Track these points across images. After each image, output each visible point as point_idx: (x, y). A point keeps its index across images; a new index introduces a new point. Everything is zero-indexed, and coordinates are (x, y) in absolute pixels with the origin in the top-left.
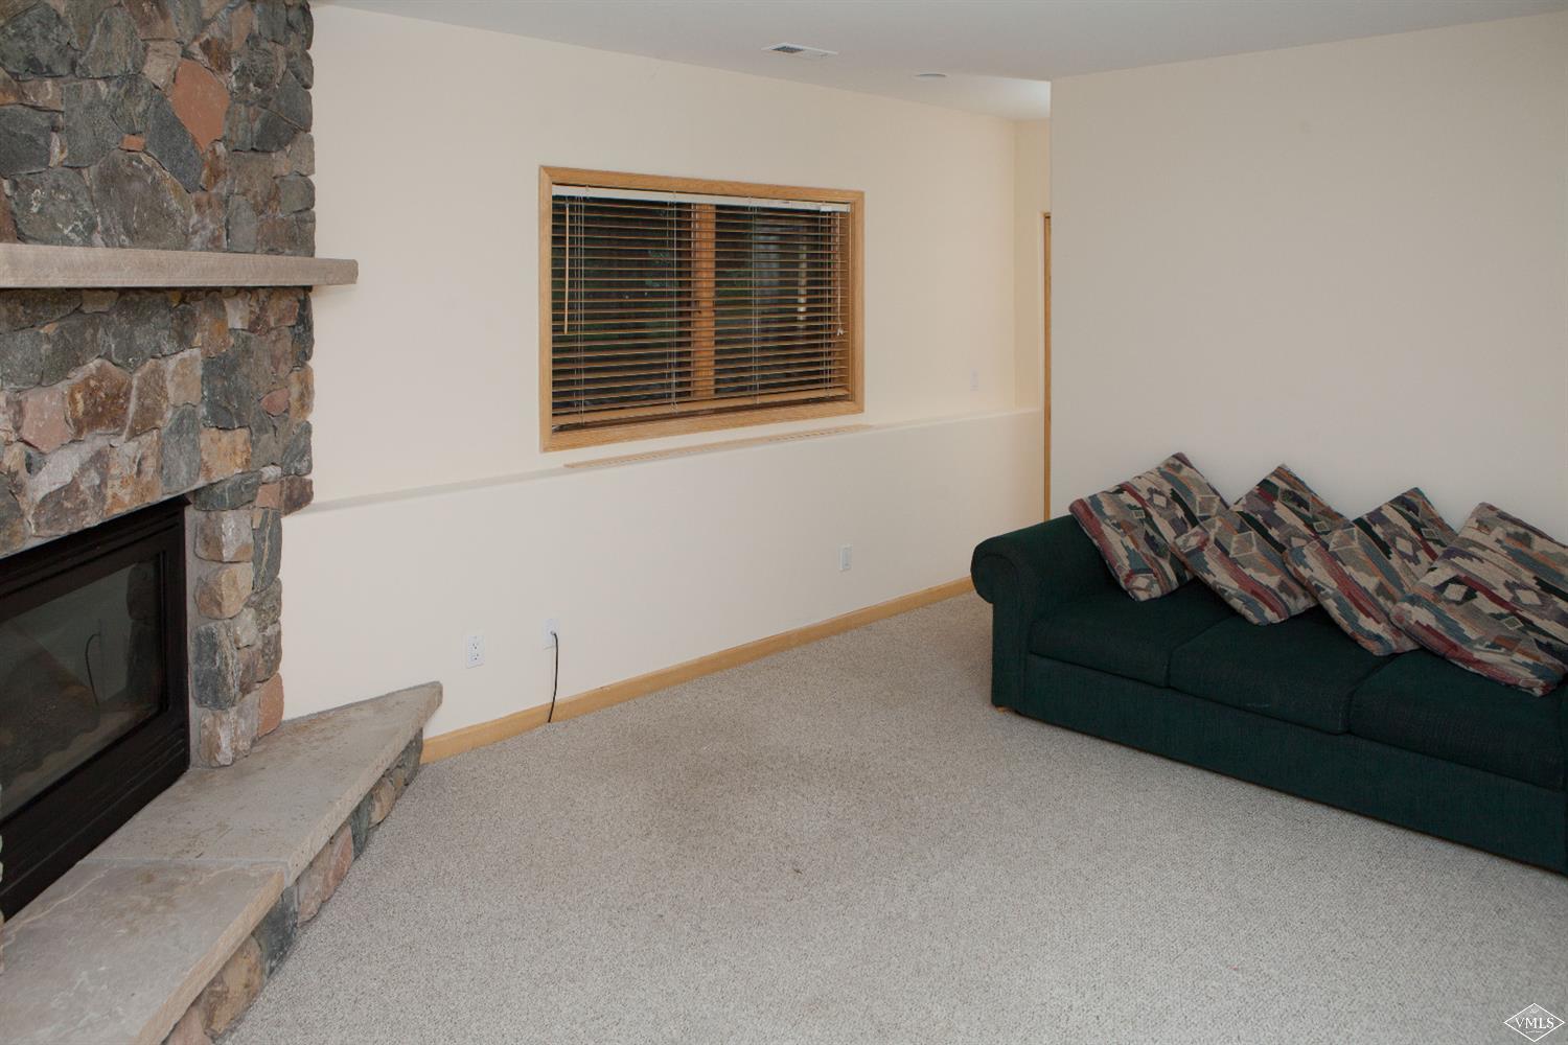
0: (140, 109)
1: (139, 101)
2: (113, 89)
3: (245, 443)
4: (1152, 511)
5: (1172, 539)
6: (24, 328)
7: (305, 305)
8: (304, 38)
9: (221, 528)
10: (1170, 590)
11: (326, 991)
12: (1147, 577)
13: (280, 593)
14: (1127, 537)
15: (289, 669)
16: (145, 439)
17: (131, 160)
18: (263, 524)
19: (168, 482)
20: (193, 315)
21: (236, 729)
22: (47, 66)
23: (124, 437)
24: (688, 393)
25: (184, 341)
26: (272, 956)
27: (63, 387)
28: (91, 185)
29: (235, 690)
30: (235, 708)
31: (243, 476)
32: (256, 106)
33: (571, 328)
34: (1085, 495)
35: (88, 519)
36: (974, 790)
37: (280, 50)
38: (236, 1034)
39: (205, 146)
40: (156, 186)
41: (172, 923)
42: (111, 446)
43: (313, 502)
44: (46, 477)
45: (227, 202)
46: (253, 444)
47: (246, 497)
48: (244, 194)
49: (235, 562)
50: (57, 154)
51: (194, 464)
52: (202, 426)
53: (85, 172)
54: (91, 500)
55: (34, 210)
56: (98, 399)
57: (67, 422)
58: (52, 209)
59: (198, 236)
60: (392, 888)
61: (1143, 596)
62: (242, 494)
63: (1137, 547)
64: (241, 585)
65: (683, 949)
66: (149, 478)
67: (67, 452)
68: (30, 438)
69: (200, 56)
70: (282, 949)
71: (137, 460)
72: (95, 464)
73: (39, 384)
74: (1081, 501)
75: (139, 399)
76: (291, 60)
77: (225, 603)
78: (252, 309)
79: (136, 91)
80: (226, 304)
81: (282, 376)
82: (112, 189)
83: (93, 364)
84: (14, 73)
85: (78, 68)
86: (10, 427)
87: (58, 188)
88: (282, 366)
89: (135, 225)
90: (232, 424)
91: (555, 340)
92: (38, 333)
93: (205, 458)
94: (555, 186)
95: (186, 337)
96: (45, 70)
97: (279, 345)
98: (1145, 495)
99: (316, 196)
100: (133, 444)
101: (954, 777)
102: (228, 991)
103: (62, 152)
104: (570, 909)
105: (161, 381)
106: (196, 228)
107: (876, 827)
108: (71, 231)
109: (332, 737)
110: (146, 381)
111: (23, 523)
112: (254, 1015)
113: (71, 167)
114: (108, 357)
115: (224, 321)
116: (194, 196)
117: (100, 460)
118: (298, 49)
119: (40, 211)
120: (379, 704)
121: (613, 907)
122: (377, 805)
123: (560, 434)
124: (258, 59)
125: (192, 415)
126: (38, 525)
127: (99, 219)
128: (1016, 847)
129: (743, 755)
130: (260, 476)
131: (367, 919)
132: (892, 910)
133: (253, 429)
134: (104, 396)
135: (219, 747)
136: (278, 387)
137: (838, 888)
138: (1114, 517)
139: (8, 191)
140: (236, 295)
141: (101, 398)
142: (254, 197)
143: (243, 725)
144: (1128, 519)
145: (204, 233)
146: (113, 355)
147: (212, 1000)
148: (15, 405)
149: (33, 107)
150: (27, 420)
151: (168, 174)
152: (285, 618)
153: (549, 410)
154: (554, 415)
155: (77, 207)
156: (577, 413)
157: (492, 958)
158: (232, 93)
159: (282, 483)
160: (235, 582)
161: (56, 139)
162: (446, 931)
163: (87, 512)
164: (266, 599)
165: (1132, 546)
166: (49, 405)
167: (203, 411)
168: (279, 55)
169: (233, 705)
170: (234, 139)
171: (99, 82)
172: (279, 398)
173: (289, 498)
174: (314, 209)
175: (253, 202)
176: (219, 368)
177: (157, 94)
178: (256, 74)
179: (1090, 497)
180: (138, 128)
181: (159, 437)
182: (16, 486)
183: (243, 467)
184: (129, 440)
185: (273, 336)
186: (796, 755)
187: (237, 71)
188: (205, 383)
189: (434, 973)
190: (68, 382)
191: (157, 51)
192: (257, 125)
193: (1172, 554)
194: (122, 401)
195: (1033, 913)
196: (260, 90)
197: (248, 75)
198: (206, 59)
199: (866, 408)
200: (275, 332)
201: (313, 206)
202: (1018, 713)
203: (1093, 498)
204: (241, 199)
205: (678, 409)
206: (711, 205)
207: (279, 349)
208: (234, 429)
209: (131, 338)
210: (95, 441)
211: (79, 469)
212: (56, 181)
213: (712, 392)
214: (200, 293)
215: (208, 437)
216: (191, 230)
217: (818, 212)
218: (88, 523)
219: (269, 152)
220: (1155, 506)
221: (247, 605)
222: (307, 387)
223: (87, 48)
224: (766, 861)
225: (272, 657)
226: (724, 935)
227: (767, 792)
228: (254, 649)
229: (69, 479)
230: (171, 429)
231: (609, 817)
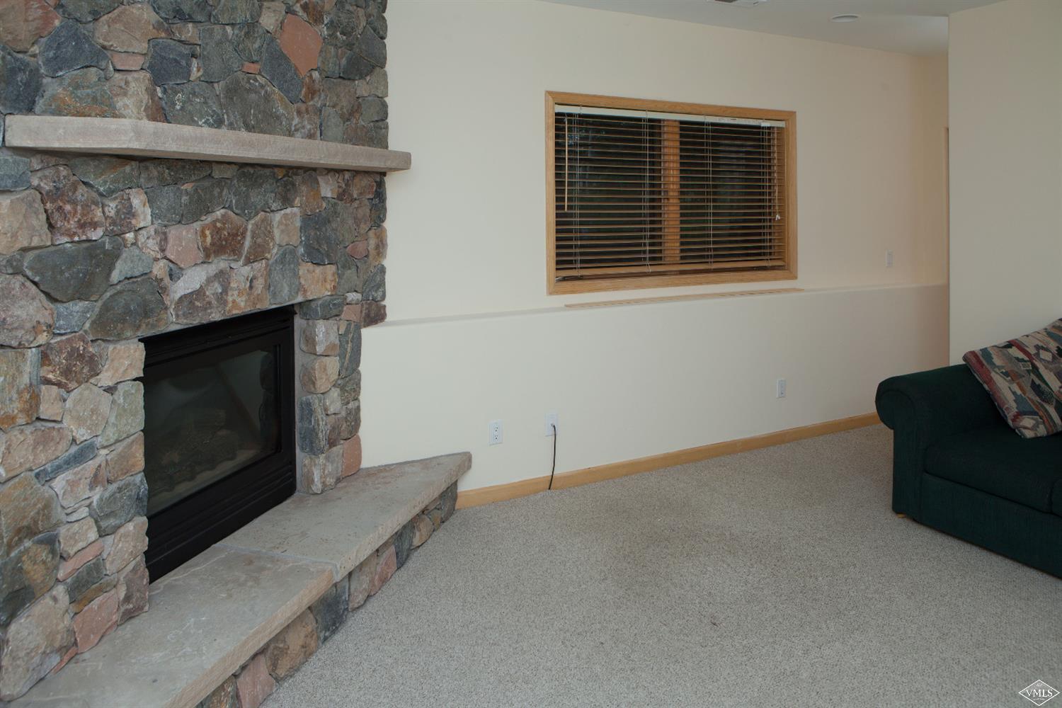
0: (256, 45)
1: (256, 40)
2: (236, 32)
3: (333, 275)
4: (1038, 364)
5: (1058, 389)
6: (169, 185)
7: (381, 185)
8: (379, 5)
9: (315, 331)
10: (1055, 431)
11: (357, 660)
12: (1033, 419)
13: (360, 380)
14: (1015, 385)
15: (366, 432)
16: (256, 265)
17: (249, 79)
18: (347, 331)
19: (274, 295)
20: (294, 185)
21: (324, 470)
22: (189, 15)
23: (241, 263)
24: (660, 258)
25: (287, 201)
26: (327, 629)
27: (197, 226)
28: (220, 93)
29: (323, 443)
30: (324, 455)
31: (332, 297)
32: (343, 48)
33: (570, 207)
34: (977, 347)
35: (213, 315)
36: (870, 578)
37: (361, 12)
38: (292, 679)
39: (303, 72)
40: (267, 98)
41: (254, 595)
42: (231, 268)
43: (386, 320)
44: (183, 284)
45: (321, 111)
46: (340, 276)
47: (334, 312)
48: (334, 107)
49: (326, 356)
50: (195, 73)
51: (294, 286)
52: (300, 260)
53: (216, 85)
54: (214, 302)
55: (178, 107)
56: (223, 236)
57: (199, 249)
58: (190, 108)
59: (299, 133)
60: (417, 593)
61: (1029, 434)
62: (332, 310)
63: (1024, 393)
64: (329, 371)
65: (614, 672)
66: (259, 292)
67: (198, 268)
68: (172, 257)
69: (301, 13)
70: (334, 624)
71: (249, 279)
72: (219, 279)
73: (180, 222)
74: (973, 353)
75: (253, 238)
76: (370, 20)
77: (318, 383)
78: (340, 184)
79: (254, 33)
80: (320, 179)
81: (362, 232)
82: (235, 98)
83: (219, 213)
84: (166, 18)
85: (212, 17)
86: (157, 249)
87: (194, 94)
88: (362, 226)
89: (252, 122)
90: (323, 261)
91: (558, 215)
92: (179, 188)
93: (303, 282)
94: (557, 106)
95: (288, 199)
96: (187, 17)
97: (360, 210)
98: (1032, 351)
99: (389, 112)
100: (247, 268)
101: (855, 565)
102: (289, 648)
103: (198, 71)
104: (536, 627)
105: (269, 228)
106: (297, 127)
107: (784, 598)
108: (204, 123)
109: (390, 482)
110: (257, 226)
111: (167, 313)
112: (307, 668)
113: (207, 82)
114: (230, 208)
115: (318, 192)
116: (296, 105)
117: (222, 276)
118: (375, 12)
119: (182, 109)
120: (425, 463)
121: (568, 630)
122: (418, 534)
123: (565, 284)
124: (343, 18)
125: (293, 252)
126: (177, 316)
127: (225, 117)
128: (902, 631)
129: (687, 529)
130: (345, 299)
131: (395, 613)
132: (788, 668)
133: (339, 266)
134: (227, 234)
135: (313, 480)
136: (359, 239)
137: (745, 642)
138: (1003, 367)
139: (160, 95)
140: (327, 174)
141: (225, 235)
142: (342, 109)
143: (330, 468)
144: (1016, 369)
145: (303, 131)
146: (234, 207)
147: (275, 653)
148: (161, 235)
149: (180, 41)
150: (169, 245)
151: (277, 90)
152: (363, 397)
153: (553, 265)
154: (557, 269)
155: (208, 107)
156: (575, 268)
157: (474, 655)
158: (324, 39)
159: (362, 305)
160: (325, 369)
161: (195, 62)
162: (446, 630)
163: (212, 310)
164: (350, 382)
165: (1019, 392)
166: (185, 237)
167: (301, 250)
168: (360, 15)
169: (323, 453)
170: (326, 69)
171: (227, 27)
172: (361, 246)
173: (368, 315)
174: (388, 120)
175: (341, 112)
176: (313, 222)
177: (269, 37)
178: (341, 26)
179: (981, 350)
180: (255, 58)
181: (267, 265)
182: (161, 288)
183: (332, 291)
184: (245, 265)
185: (356, 204)
186: (727, 534)
187: (328, 23)
188: (303, 231)
189: (431, 659)
190: (201, 223)
191: (269, 8)
192: (344, 61)
193: (1057, 400)
194: (239, 238)
195: (910, 691)
196: (344, 37)
197: (335, 27)
198: (305, 15)
199: (799, 276)
200: (357, 202)
201: (386, 118)
202: (915, 520)
203: (984, 351)
204: (332, 110)
205: (650, 269)
206: (675, 121)
207: (360, 213)
208: (325, 265)
209: (247, 196)
210: (220, 263)
211: (206, 280)
212: (193, 89)
213: (678, 259)
214: (300, 171)
215: (305, 269)
216: (293, 129)
217: (759, 127)
218: (212, 318)
219: (354, 80)
220: (1041, 360)
221: (334, 386)
222: (382, 241)
223: (218, 4)
224: (690, 613)
225: (353, 423)
226: (647, 666)
227: (700, 559)
228: (339, 416)
229: (198, 287)
230: (276, 260)
231: (578, 563)
